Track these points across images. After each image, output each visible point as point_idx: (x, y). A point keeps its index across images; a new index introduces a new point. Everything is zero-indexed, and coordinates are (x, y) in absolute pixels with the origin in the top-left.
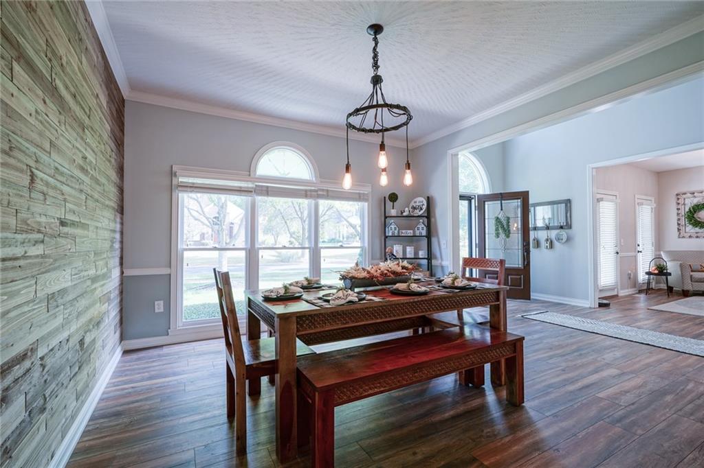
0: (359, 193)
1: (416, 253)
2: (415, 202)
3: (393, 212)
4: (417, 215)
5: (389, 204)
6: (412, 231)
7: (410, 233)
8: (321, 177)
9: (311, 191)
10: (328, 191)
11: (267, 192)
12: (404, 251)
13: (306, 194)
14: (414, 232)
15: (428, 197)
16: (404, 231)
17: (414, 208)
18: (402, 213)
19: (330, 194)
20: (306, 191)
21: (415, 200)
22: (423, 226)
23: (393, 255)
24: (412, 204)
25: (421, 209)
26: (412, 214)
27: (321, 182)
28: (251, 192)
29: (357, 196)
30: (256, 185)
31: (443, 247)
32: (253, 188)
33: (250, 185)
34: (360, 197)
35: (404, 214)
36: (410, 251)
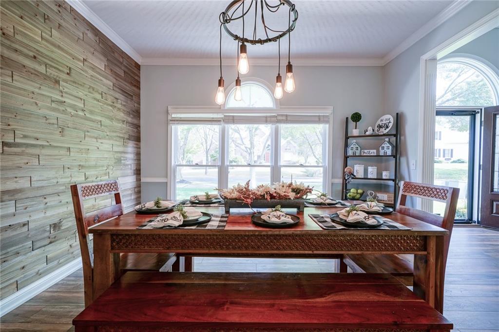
0: (319, 116)
1: (379, 173)
2: (382, 121)
3: (355, 132)
4: (382, 134)
5: (352, 124)
6: (375, 151)
7: (373, 152)
8: (280, 105)
9: (271, 117)
10: (287, 116)
11: (233, 120)
12: (366, 171)
13: (266, 120)
14: (378, 151)
15: (397, 114)
16: (366, 151)
17: (380, 127)
18: (365, 132)
19: (289, 118)
20: (266, 117)
21: (382, 118)
22: (388, 145)
23: (353, 175)
24: (379, 122)
25: (387, 127)
26: (377, 132)
27: (281, 108)
28: (220, 121)
29: (317, 119)
30: (224, 116)
31: (412, 167)
32: (222, 118)
33: (220, 116)
34: (319, 119)
35: (367, 133)
36: (372, 172)
